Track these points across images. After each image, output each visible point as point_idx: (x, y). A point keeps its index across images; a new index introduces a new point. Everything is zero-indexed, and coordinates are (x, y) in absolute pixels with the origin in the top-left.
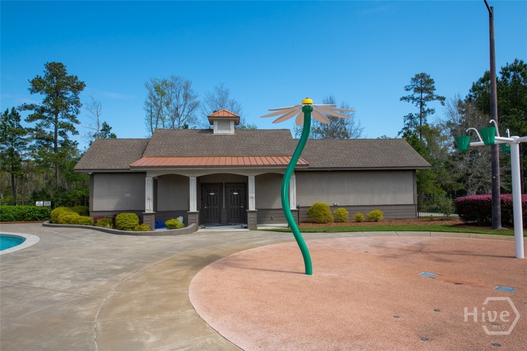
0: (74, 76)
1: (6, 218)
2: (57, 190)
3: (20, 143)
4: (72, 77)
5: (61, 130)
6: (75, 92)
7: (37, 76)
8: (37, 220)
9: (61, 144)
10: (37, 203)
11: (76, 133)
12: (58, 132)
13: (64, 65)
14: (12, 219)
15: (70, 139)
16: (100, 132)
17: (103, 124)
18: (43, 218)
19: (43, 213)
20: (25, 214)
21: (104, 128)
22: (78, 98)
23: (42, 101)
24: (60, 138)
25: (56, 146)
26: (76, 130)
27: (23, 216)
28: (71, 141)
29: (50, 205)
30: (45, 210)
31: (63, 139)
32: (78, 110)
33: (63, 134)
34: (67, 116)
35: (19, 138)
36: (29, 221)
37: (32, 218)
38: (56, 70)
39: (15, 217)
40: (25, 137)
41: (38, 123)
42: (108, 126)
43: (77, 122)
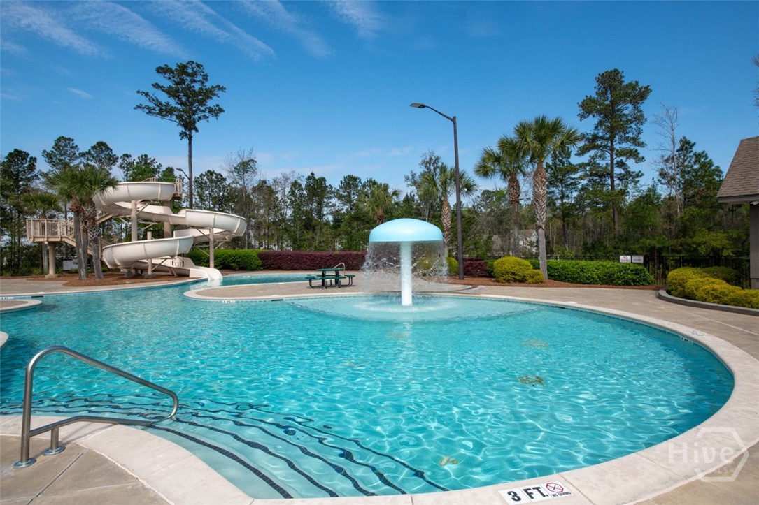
0: (634, 83)
1: (588, 279)
2: (617, 240)
3: (572, 183)
4: (631, 84)
5: (619, 159)
6: (635, 104)
7: (587, 97)
8: (630, 284)
9: (619, 178)
10: (622, 257)
11: (640, 159)
12: (615, 162)
13: (620, 70)
14: (596, 281)
15: (631, 170)
16: (677, 153)
17: (681, 140)
18: (638, 282)
19: (638, 274)
20: (613, 274)
21: (682, 146)
22: (641, 111)
23: (593, 127)
24: (618, 171)
25: (613, 181)
26: (640, 156)
27: (610, 277)
28: (633, 173)
29: (642, 261)
30: (640, 270)
31: (623, 172)
32: (639, 128)
33: (621, 164)
34: (626, 140)
35: (569, 178)
36: (620, 285)
37: (624, 281)
38: (610, 81)
39: (599, 278)
40: (577, 176)
41: (592, 155)
42: (689, 143)
43: (642, 145)
